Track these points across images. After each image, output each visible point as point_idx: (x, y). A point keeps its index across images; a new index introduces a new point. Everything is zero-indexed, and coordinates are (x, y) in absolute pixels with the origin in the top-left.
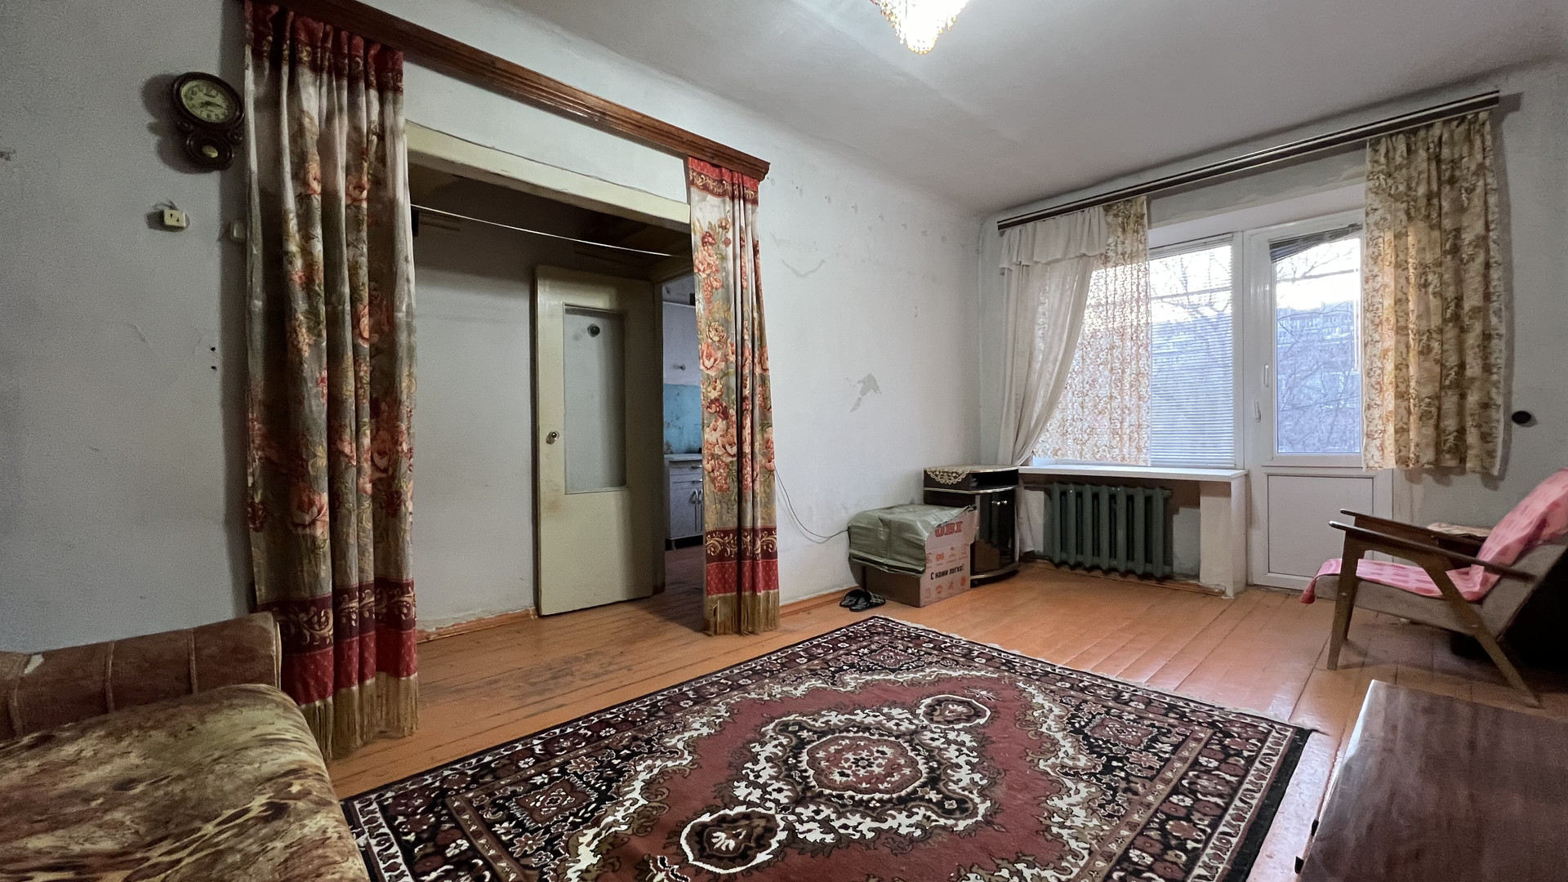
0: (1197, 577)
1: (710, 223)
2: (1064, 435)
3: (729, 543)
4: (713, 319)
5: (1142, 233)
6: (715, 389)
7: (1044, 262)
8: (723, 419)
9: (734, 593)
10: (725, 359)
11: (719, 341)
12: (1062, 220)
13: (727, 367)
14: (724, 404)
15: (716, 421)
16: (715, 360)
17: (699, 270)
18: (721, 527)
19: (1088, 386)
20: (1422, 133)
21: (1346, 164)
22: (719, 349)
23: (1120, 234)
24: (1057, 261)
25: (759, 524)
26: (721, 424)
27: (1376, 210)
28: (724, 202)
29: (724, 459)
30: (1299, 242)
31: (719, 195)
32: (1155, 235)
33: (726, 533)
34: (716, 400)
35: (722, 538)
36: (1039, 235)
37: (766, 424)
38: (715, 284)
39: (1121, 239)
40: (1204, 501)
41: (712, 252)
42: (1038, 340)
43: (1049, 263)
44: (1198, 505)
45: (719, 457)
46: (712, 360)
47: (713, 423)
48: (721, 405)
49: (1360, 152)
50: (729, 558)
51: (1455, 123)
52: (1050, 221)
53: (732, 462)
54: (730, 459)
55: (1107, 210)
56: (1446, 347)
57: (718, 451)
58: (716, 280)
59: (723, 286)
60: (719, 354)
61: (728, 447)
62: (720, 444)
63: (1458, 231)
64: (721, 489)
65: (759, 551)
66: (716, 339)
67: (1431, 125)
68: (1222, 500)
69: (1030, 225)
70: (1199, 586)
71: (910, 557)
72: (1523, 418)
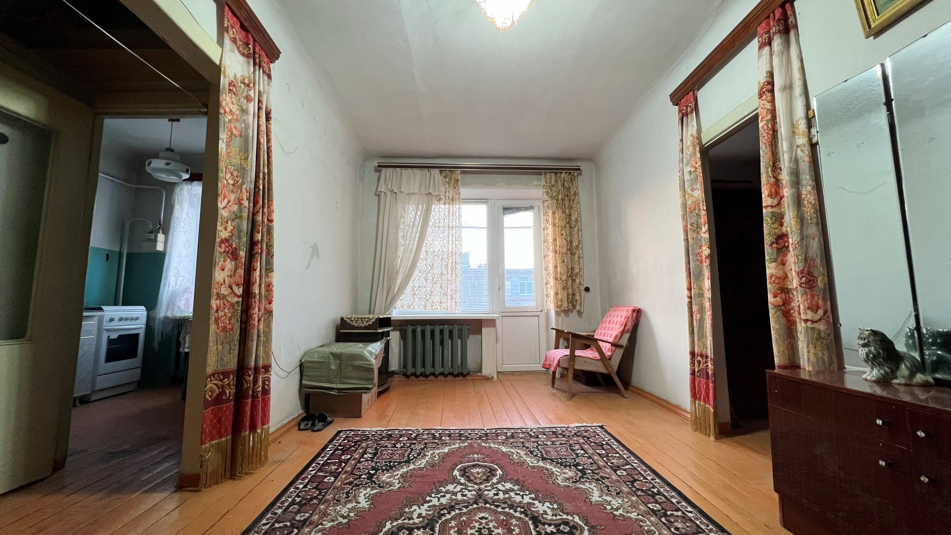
0: (480, 371)
1: (235, 74)
2: (413, 296)
3: (229, 384)
4: (230, 163)
5: (457, 189)
6: (226, 230)
7: (406, 193)
8: (232, 260)
9: (229, 437)
10: (239, 202)
11: (233, 185)
12: (417, 171)
13: (241, 210)
14: (234, 246)
15: (224, 261)
16: (229, 202)
17: (225, 112)
18: (221, 368)
19: (430, 267)
20: (559, 174)
21: (534, 179)
22: (233, 192)
23: (447, 187)
24: (413, 194)
25: (261, 363)
26: (229, 265)
27: (547, 201)
28: (249, 62)
29: (229, 299)
30: (514, 209)
31: (243, 55)
32: (465, 192)
33: (226, 374)
34: (227, 240)
35: (221, 380)
36: (404, 178)
37: (269, 269)
38: (234, 131)
39: (448, 189)
40: (484, 330)
41: (235, 101)
42: (400, 238)
43: (409, 194)
44: (480, 333)
45: (224, 297)
46: (226, 201)
47: (222, 262)
48: (231, 246)
49: (539, 176)
50: (228, 400)
51: (568, 174)
52: (410, 171)
53: (238, 302)
54: (236, 299)
55: (441, 172)
56: (568, 260)
57: (224, 291)
58: (235, 127)
59: (241, 136)
60: (232, 197)
61: (234, 287)
62: (227, 284)
63: (570, 215)
64: (224, 329)
65: (260, 389)
66: (231, 182)
67: (561, 173)
68: (492, 329)
69: (398, 170)
70: (483, 376)
71: (360, 379)
72: (587, 289)
